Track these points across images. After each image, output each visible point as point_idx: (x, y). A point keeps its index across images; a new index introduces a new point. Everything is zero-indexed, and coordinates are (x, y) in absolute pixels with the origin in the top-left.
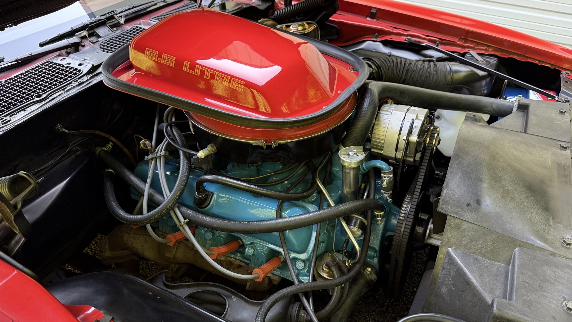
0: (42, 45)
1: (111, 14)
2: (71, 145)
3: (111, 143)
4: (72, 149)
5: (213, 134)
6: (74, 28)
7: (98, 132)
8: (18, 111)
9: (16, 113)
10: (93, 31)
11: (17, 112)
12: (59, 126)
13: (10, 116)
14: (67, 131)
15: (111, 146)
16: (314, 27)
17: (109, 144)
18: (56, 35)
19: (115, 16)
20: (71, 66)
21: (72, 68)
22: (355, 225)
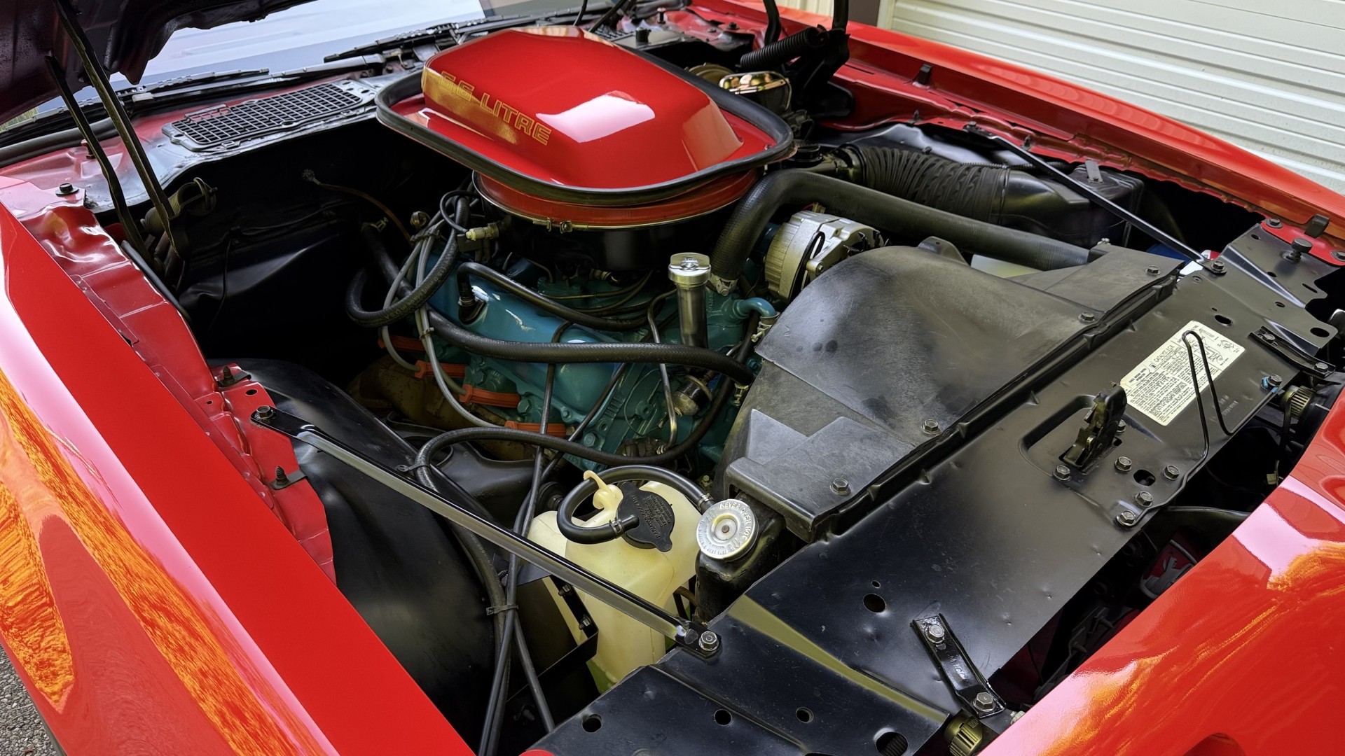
0: (326, 60)
1: (445, 28)
2: (322, 206)
3: (385, 219)
4: (324, 213)
5: (493, 205)
6: (381, 42)
7: (366, 197)
8: (254, 137)
9: (249, 139)
10: (410, 51)
11: (252, 139)
12: (307, 173)
13: (241, 142)
14: (318, 183)
15: (385, 224)
16: (782, 82)
17: (383, 220)
18: (351, 48)
19: (451, 31)
20: (350, 92)
21: (351, 95)
22: (688, 394)
